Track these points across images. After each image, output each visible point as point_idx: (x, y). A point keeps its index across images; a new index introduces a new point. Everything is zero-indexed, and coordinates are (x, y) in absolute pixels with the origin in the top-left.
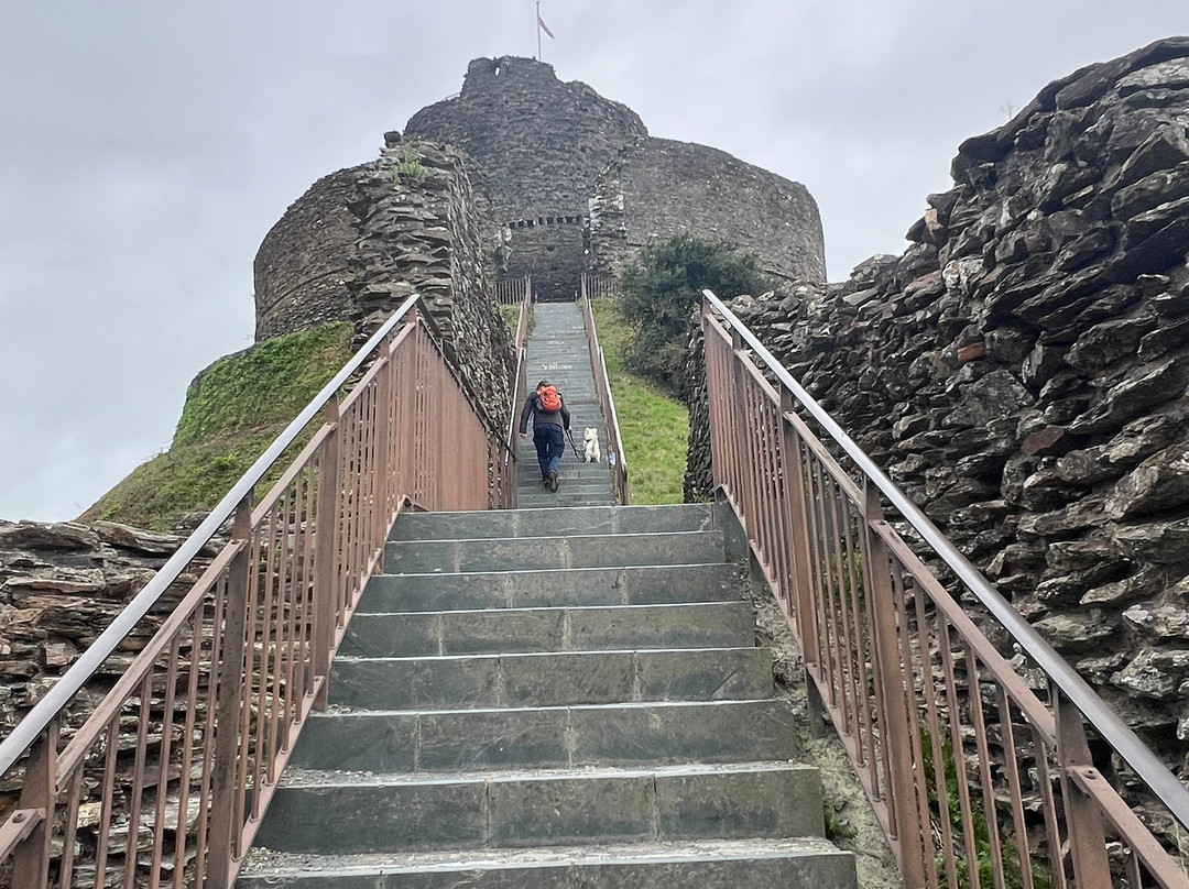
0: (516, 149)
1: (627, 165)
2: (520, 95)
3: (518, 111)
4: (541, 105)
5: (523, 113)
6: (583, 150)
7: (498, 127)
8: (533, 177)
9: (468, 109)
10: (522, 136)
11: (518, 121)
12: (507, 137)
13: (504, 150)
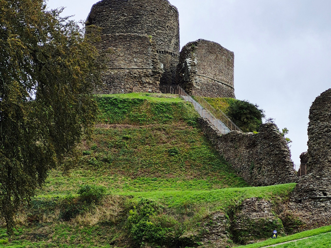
0: (149, 24)
1: (197, 48)
2: (151, 5)
3: (150, 10)
4: (157, 9)
5: (152, 12)
6: (167, 27)
7: (143, 15)
8: (153, 35)
9: (133, 6)
10: (150, 20)
11: (150, 14)
12: (146, 19)
13: (144, 24)
